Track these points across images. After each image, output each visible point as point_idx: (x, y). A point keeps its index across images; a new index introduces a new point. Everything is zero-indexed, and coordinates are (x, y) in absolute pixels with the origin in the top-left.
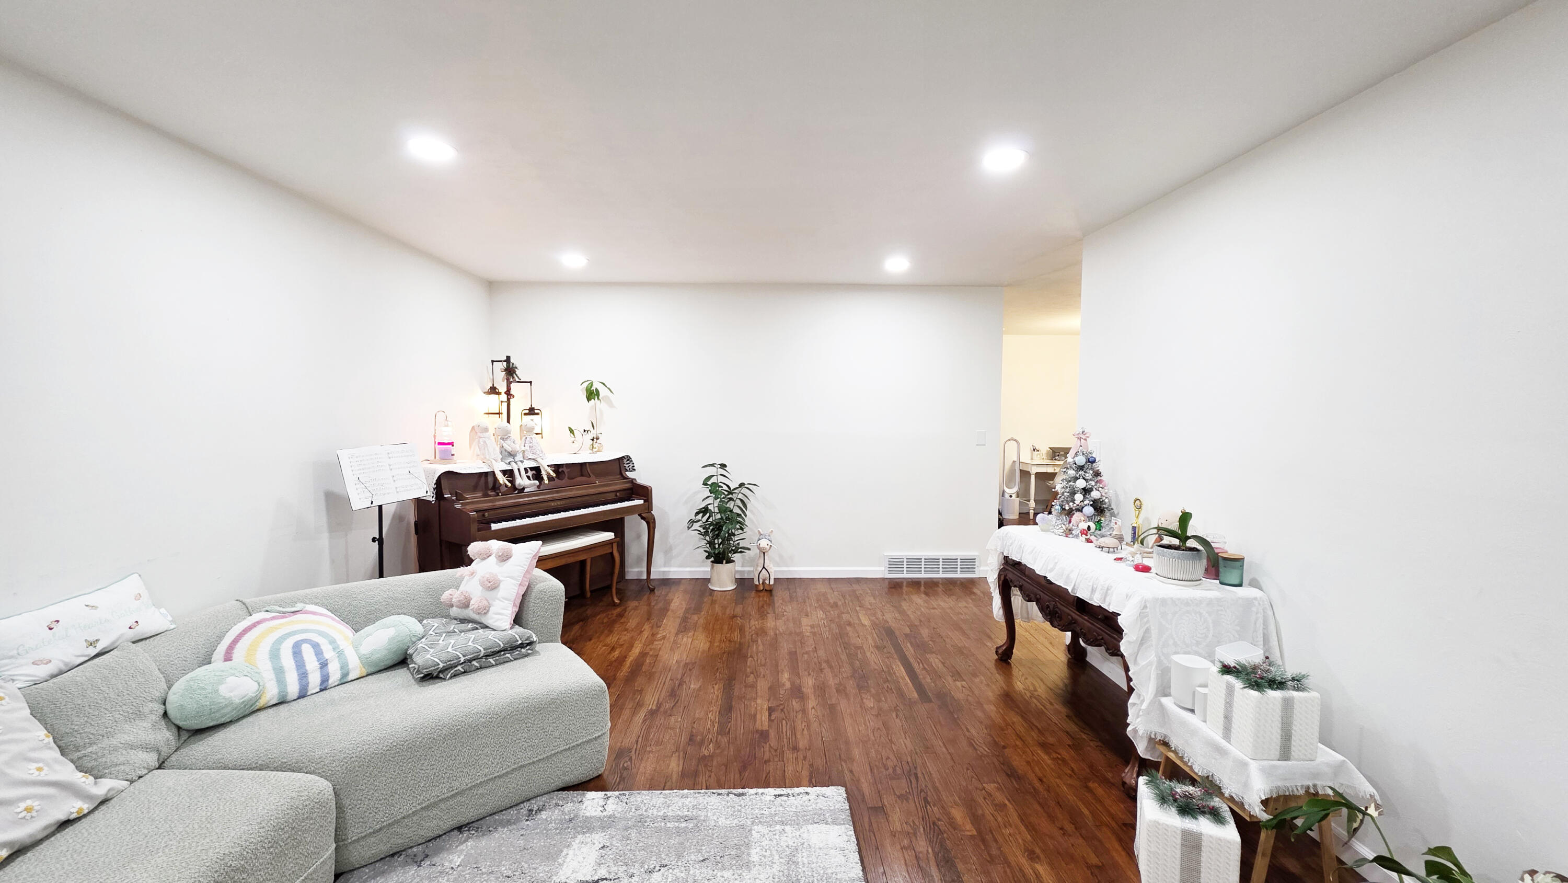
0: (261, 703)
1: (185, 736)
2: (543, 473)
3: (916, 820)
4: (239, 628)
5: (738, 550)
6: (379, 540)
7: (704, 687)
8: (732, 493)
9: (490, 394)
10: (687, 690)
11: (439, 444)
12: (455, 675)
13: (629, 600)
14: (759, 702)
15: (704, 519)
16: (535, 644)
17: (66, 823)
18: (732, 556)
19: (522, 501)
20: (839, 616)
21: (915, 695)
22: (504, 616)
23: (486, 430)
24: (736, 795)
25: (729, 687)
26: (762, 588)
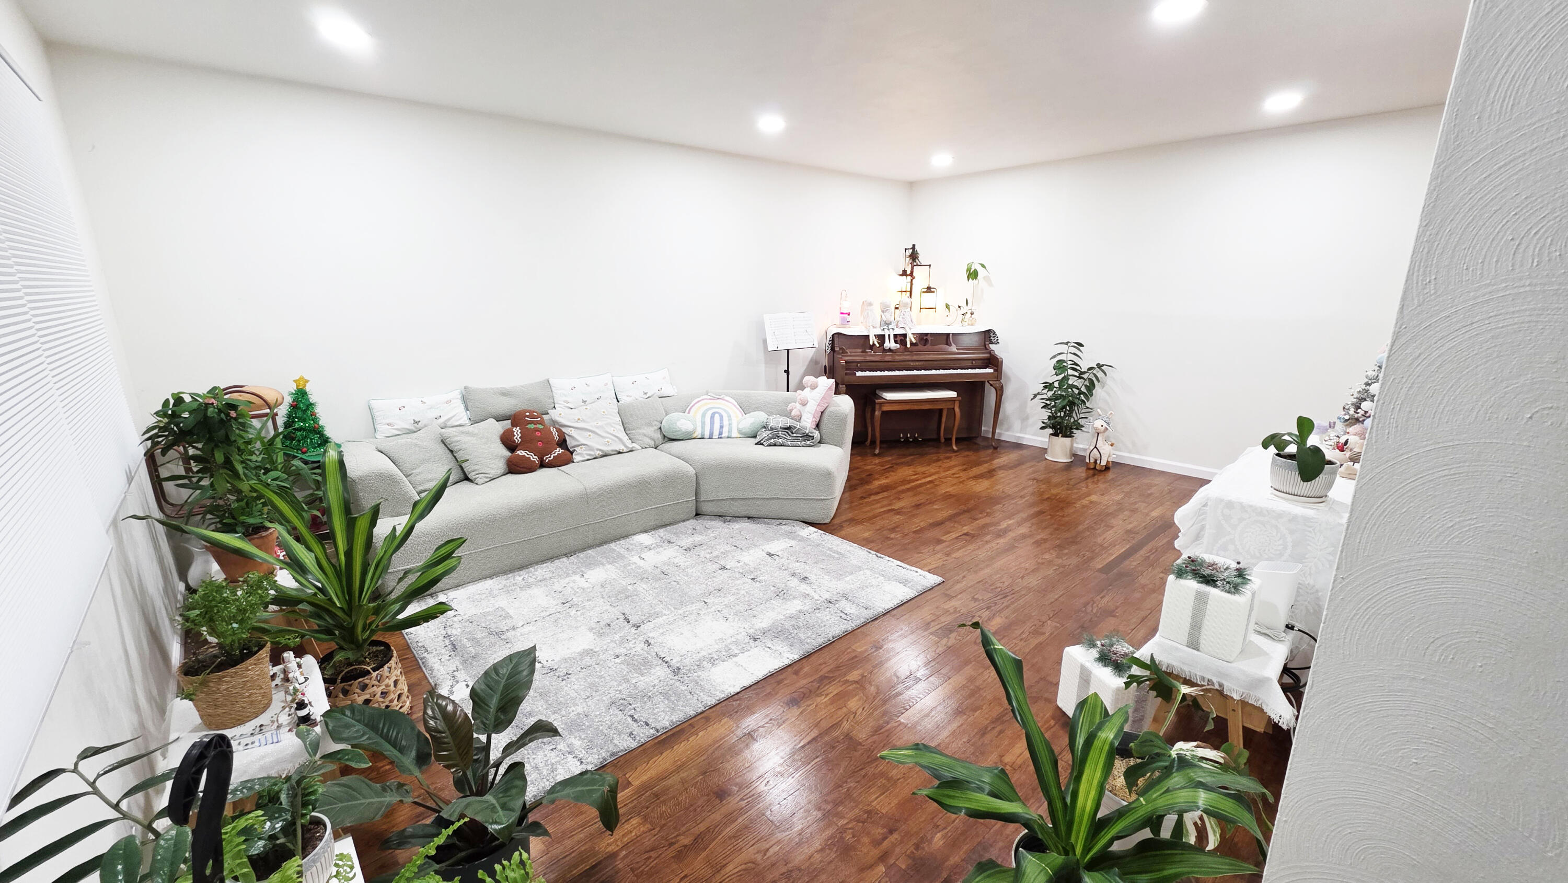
0: (694, 436)
1: (666, 439)
2: (908, 339)
3: (964, 610)
4: (696, 400)
5: (1079, 427)
6: (787, 372)
7: (941, 509)
8: (1084, 373)
9: (901, 275)
10: (928, 507)
11: (842, 313)
12: (770, 445)
13: (969, 450)
14: (965, 528)
15: (1050, 394)
16: (819, 442)
17: (620, 453)
18: (1073, 433)
19: (887, 358)
20: (1136, 503)
21: (1101, 566)
22: (808, 423)
23: (870, 304)
24: (877, 556)
25: (958, 515)
26: (1092, 467)
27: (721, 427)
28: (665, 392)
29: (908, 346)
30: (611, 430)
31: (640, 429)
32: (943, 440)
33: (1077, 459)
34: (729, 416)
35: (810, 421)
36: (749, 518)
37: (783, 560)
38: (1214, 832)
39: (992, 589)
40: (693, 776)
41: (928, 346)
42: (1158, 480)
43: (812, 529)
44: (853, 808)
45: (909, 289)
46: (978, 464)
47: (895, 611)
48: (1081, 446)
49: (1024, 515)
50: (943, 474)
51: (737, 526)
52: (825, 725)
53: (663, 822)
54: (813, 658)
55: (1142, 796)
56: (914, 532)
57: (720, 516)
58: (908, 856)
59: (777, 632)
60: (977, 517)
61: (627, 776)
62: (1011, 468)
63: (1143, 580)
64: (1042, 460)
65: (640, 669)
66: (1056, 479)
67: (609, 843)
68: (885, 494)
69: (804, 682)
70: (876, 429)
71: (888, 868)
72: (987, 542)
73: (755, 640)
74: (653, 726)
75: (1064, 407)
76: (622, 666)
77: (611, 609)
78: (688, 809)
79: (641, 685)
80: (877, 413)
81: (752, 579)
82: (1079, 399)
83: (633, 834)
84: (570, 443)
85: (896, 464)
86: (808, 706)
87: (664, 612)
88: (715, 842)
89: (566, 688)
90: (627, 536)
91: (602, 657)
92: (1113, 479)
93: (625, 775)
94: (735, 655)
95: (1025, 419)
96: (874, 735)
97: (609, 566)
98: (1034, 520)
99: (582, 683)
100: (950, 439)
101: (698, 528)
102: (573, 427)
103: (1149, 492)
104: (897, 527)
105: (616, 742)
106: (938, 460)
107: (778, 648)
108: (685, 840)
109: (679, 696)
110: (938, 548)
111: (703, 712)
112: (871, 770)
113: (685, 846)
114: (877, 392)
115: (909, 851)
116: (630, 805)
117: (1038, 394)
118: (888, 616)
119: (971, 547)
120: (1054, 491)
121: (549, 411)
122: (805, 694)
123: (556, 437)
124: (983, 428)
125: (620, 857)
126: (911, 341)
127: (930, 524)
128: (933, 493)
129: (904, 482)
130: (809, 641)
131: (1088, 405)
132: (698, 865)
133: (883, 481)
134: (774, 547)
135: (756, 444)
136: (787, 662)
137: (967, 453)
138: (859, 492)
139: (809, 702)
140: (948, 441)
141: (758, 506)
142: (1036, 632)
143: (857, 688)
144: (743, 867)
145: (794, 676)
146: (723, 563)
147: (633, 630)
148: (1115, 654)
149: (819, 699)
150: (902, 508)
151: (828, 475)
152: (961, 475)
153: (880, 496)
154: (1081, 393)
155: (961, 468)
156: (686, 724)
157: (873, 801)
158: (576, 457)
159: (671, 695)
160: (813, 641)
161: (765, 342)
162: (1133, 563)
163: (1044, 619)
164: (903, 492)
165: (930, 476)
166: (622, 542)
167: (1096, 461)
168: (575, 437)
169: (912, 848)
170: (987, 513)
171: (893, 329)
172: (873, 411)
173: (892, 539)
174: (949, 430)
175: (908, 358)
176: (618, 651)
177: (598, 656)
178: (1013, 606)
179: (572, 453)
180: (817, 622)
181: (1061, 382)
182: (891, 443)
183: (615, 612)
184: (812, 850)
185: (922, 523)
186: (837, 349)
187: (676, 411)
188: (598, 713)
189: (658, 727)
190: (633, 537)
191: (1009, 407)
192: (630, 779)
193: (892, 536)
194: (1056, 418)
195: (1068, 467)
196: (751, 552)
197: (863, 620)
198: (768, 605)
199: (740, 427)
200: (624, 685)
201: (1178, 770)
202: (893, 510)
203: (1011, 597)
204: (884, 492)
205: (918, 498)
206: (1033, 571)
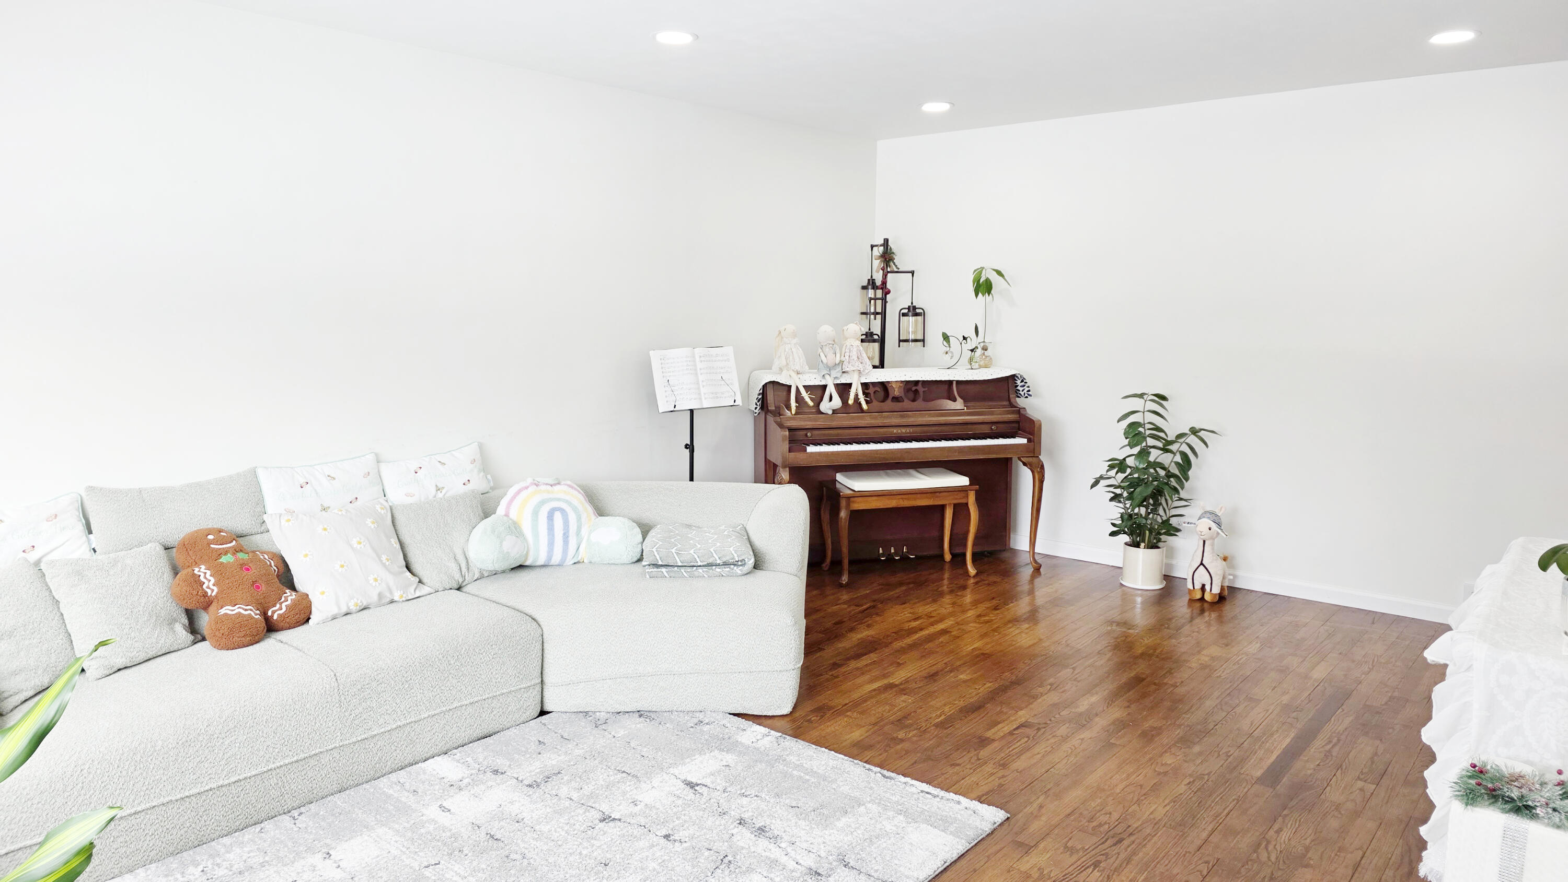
0: (535, 563)
3: (1056, 872)
6: (690, 447)
7: (973, 681)
8: (1172, 443)
10: (951, 678)
13: (992, 574)
14: (1021, 713)
15: (1121, 476)
16: (754, 569)
17: (394, 602)
19: (853, 423)
21: (1259, 773)
24: (884, 776)
25: (1003, 689)
26: (1199, 596)
32: (948, 557)
33: (1174, 584)
37: (716, 794)
41: (919, 404)
43: (758, 730)
45: (879, 310)
48: (1175, 563)
50: (962, 617)
56: (937, 726)
57: (587, 713)
60: (1033, 693)
62: (1069, 602)
63: (1334, 795)
64: (1114, 588)
68: (873, 656)
70: (842, 540)
72: (1065, 739)
75: (1144, 499)
80: (843, 514)
85: (881, 602)
92: (1237, 617)
97: (381, 831)
98: (1131, 695)
100: (962, 556)
101: (546, 740)
104: (906, 717)
110: (984, 753)
114: (839, 478)
117: (1101, 477)
119: (1041, 748)
120: (1146, 641)
121: (257, 529)
124: (1015, 536)
126: (893, 394)
127: (961, 710)
128: (951, 652)
129: (900, 633)
131: (1183, 494)
133: (864, 634)
134: (694, 770)
137: (991, 580)
138: (828, 653)
140: (958, 559)
146: (605, 808)
150: (907, 681)
152: (992, 616)
153: (865, 661)
154: (1169, 475)
155: (988, 604)
161: (653, 398)
162: (1306, 765)
163: (1194, 879)
165: (941, 621)
166: (403, 776)
167: (1203, 586)
170: (1051, 685)
172: (836, 510)
173: (902, 740)
174: (958, 539)
175: (888, 421)
178: (1136, 858)
181: (1138, 458)
182: (867, 566)
185: (947, 709)
186: (771, 409)
193: (901, 735)
195: (1160, 597)
196: (656, 781)
202: (891, 686)
203: (1132, 838)
204: (870, 652)
205: (930, 661)
206: (1155, 788)
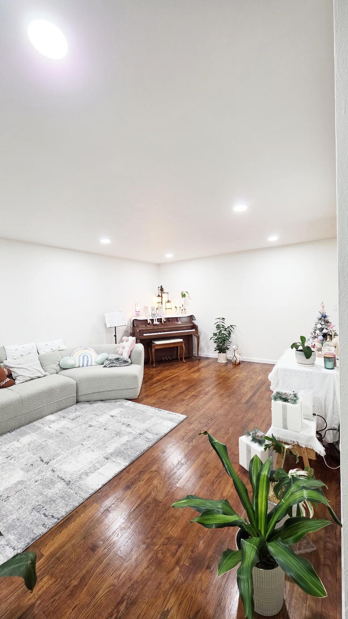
0: (75, 366)
1: (62, 369)
2: (162, 320)
3: (197, 429)
4: (76, 351)
5: (228, 349)
6: (115, 336)
7: (182, 387)
8: (226, 329)
9: (158, 297)
10: (177, 386)
11: (136, 312)
12: (110, 367)
13: (189, 361)
14: (192, 393)
15: (216, 337)
16: (131, 364)
17: (39, 377)
18: (226, 351)
19: (155, 328)
20: (252, 375)
21: (244, 402)
22: (125, 356)
23: (147, 308)
24: (159, 410)
25: (189, 388)
26: (234, 363)
27: (88, 361)
28: (61, 348)
29: (163, 323)
30: (35, 367)
31: (49, 365)
32: (179, 359)
33: (229, 361)
34: (91, 356)
35: (126, 355)
36: (101, 401)
37: (118, 418)
38: (311, 508)
39: (206, 418)
40: (78, 541)
41: (170, 323)
42: (257, 366)
43: (130, 402)
44: (160, 538)
45: (161, 302)
46: (193, 367)
47: (168, 434)
48: (229, 356)
49: (214, 385)
50: (181, 372)
51: (96, 405)
52: (143, 496)
53: (62, 574)
54: (135, 463)
55: (282, 499)
56: (173, 397)
57: (88, 402)
58: (189, 558)
59: (118, 453)
60: (196, 388)
61: (41, 551)
62: (206, 367)
63: (260, 405)
64: (217, 363)
65: (49, 486)
66: (223, 370)
67: (31, 597)
68: (159, 383)
69: (132, 476)
70: (153, 356)
71: (180, 568)
72: (202, 398)
73: (107, 459)
74: (56, 517)
75: (222, 342)
76: (39, 486)
77: (34, 456)
78: (76, 562)
79: (50, 495)
80: (153, 350)
81: (104, 429)
82: (226, 338)
83: (45, 587)
84: (14, 375)
85: (162, 370)
86: (134, 488)
87: (62, 453)
88: (91, 579)
89: (6, 506)
90: (42, 417)
91: (28, 483)
92: (242, 367)
93: (40, 551)
94: (98, 469)
95: (208, 348)
96: (166, 496)
97: (33, 434)
98: (218, 387)
99: (16, 501)
100: (182, 358)
101: (78, 408)
102: (16, 368)
103: (255, 371)
104: (166, 396)
105: (35, 531)
106: (178, 367)
107: (118, 461)
108: (75, 583)
109: (69, 497)
110: (183, 403)
111: (83, 503)
112: (167, 515)
113: (75, 586)
114: (153, 341)
115: (189, 555)
116: (43, 569)
117: (212, 337)
118: (166, 436)
119: (196, 401)
120: (223, 374)
121: (3, 361)
122: (133, 482)
123: (7, 373)
124: (194, 353)
125: (36, 605)
126: (164, 321)
127: (179, 393)
128: (178, 380)
129: (166, 377)
130: (132, 455)
131: (229, 340)
132: (83, 596)
133: (158, 378)
134: (113, 413)
135: (104, 367)
136: (123, 467)
137: (189, 363)
138: (149, 383)
139: (135, 486)
140: (181, 359)
141: (106, 394)
142: (226, 433)
143: (156, 474)
144: (107, 590)
145: (127, 474)
146: (90, 423)
147: (45, 465)
148: (258, 437)
149: (139, 483)
150: (167, 388)
151: (135, 377)
152: (188, 372)
153: (157, 384)
154: (226, 336)
155: (187, 369)
156: (74, 512)
157: (169, 532)
158: (17, 382)
159: (66, 497)
160: (135, 454)
161: (105, 324)
162: (255, 399)
163: (228, 427)
164: (166, 381)
165: (176, 373)
166: (40, 421)
167: (235, 361)
168: (16, 372)
169: (190, 553)
170: (200, 386)
171: (157, 317)
172: (151, 349)
173: (164, 402)
174: (181, 354)
175: (163, 327)
176: (36, 479)
177: (26, 483)
178: (215, 424)
179: (15, 380)
180: (136, 445)
181: (219, 332)
182: (160, 362)
183: (36, 457)
184: (143, 568)
185: (175, 394)
186: (135, 325)
187: (67, 356)
188: (25, 516)
189: (59, 517)
190: (46, 417)
191: (202, 344)
192: (43, 553)
193: (164, 400)
194: (219, 346)
195: (226, 364)
196: (103, 416)
197: (156, 440)
198: (112, 440)
199: (96, 360)
200: (40, 497)
201: (293, 483)
202: (163, 389)
203: (215, 419)
204: (159, 382)
205: (172, 383)
206: (221, 407)
